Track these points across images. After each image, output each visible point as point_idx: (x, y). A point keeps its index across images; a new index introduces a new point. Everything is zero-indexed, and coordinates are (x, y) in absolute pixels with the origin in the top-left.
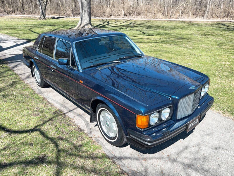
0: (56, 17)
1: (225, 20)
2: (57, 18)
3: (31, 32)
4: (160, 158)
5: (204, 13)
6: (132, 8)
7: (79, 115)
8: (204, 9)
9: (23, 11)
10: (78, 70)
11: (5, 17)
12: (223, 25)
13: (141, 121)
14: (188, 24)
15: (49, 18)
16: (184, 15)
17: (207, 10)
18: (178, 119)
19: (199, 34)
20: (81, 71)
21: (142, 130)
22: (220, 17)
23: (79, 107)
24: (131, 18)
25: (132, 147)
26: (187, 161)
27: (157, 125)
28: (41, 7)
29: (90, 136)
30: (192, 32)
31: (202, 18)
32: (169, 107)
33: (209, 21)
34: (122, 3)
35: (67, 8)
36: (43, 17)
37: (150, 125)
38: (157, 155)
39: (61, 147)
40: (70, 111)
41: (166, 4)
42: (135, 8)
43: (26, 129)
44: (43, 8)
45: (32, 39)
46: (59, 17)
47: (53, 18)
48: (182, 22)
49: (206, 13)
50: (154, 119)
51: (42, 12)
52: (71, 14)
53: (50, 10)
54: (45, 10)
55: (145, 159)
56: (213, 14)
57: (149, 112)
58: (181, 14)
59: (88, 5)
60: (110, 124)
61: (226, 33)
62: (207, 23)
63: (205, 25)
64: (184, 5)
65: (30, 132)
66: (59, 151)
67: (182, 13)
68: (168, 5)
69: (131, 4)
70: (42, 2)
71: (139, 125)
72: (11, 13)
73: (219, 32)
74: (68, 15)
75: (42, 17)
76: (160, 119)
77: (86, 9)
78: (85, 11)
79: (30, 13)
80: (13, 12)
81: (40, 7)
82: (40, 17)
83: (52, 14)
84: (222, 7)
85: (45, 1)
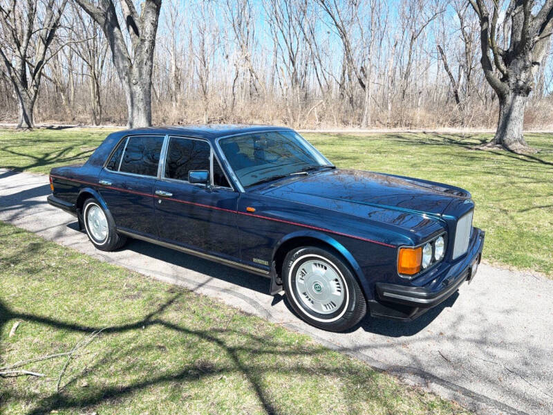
0: (57, 126)
1: (398, 130)
2: (60, 128)
3: (12, 154)
4: (428, 338)
5: (360, 119)
6: (224, 110)
7: (226, 290)
10: (237, 190)
12: (398, 137)
14: (337, 138)
15: (39, 128)
16: (323, 123)
17: (366, 112)
18: (454, 258)
19: (368, 152)
20: (242, 190)
21: (410, 278)
22: (388, 125)
23: (215, 277)
25: (366, 330)
26: (478, 337)
27: (430, 269)
28: (22, 104)
29: (272, 321)
30: (354, 148)
31: (357, 127)
32: (443, 236)
34: (204, 99)
35: (80, 108)
36: (27, 126)
37: (421, 268)
38: (420, 335)
39: (230, 344)
40: (201, 285)
41: (290, 102)
42: (230, 109)
43: (129, 323)
44: (27, 106)
45: (21, 166)
46: (63, 126)
47: (51, 128)
48: (325, 134)
49: (364, 118)
51: (24, 114)
52: (89, 121)
54: (31, 109)
55: (404, 344)
56: (376, 121)
57: (420, 242)
58: (318, 122)
59: (145, 98)
60: (325, 285)
61: (414, 149)
62: (370, 135)
63: (370, 138)
64: (324, 104)
65: (144, 327)
66: (231, 351)
67: (320, 119)
68: (293, 104)
69: (221, 102)
70: (25, 93)
71: (405, 269)
73: (401, 148)
74: (82, 123)
75: (24, 124)
76: (433, 258)
77: (141, 105)
78: (139, 109)
81: (20, 105)
82: (20, 127)
83: (44, 120)
84: (390, 108)
85: (32, 90)
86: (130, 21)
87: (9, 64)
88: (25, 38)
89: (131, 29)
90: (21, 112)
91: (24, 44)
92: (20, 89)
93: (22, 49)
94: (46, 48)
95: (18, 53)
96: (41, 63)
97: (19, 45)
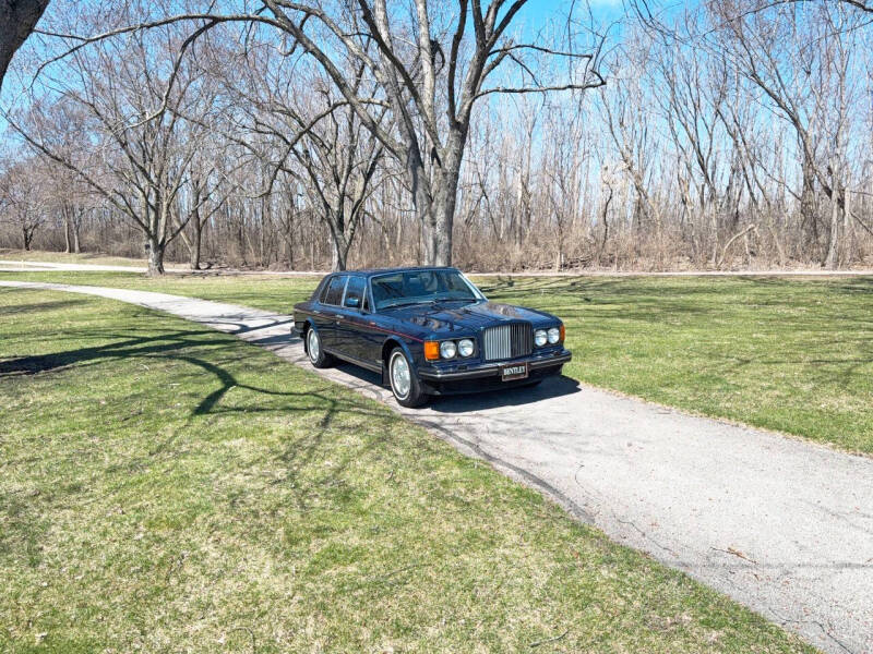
6: (591, 246)
8: (822, 239)
9: (290, 263)
11: (245, 278)
13: (430, 350)
18: (486, 359)
20: (375, 312)
21: (432, 362)
24: (585, 272)
27: (452, 360)
28: (338, 249)
31: (816, 265)
32: (472, 340)
33: (831, 275)
35: (407, 251)
37: (441, 357)
42: (599, 244)
44: (342, 251)
49: (832, 251)
50: (450, 353)
51: (339, 260)
53: (360, 258)
54: (346, 256)
57: (441, 338)
60: (403, 373)
70: (340, 237)
71: (428, 356)
72: (260, 267)
76: (458, 354)
79: (307, 268)
80: (266, 265)
81: (336, 251)
85: (348, 233)
86: (434, 155)
87: (327, 206)
88: (345, 174)
89: (435, 161)
90: (335, 259)
91: (343, 181)
92: (336, 232)
93: (341, 186)
94: (366, 183)
95: (336, 192)
96: (360, 201)
97: (338, 181)
